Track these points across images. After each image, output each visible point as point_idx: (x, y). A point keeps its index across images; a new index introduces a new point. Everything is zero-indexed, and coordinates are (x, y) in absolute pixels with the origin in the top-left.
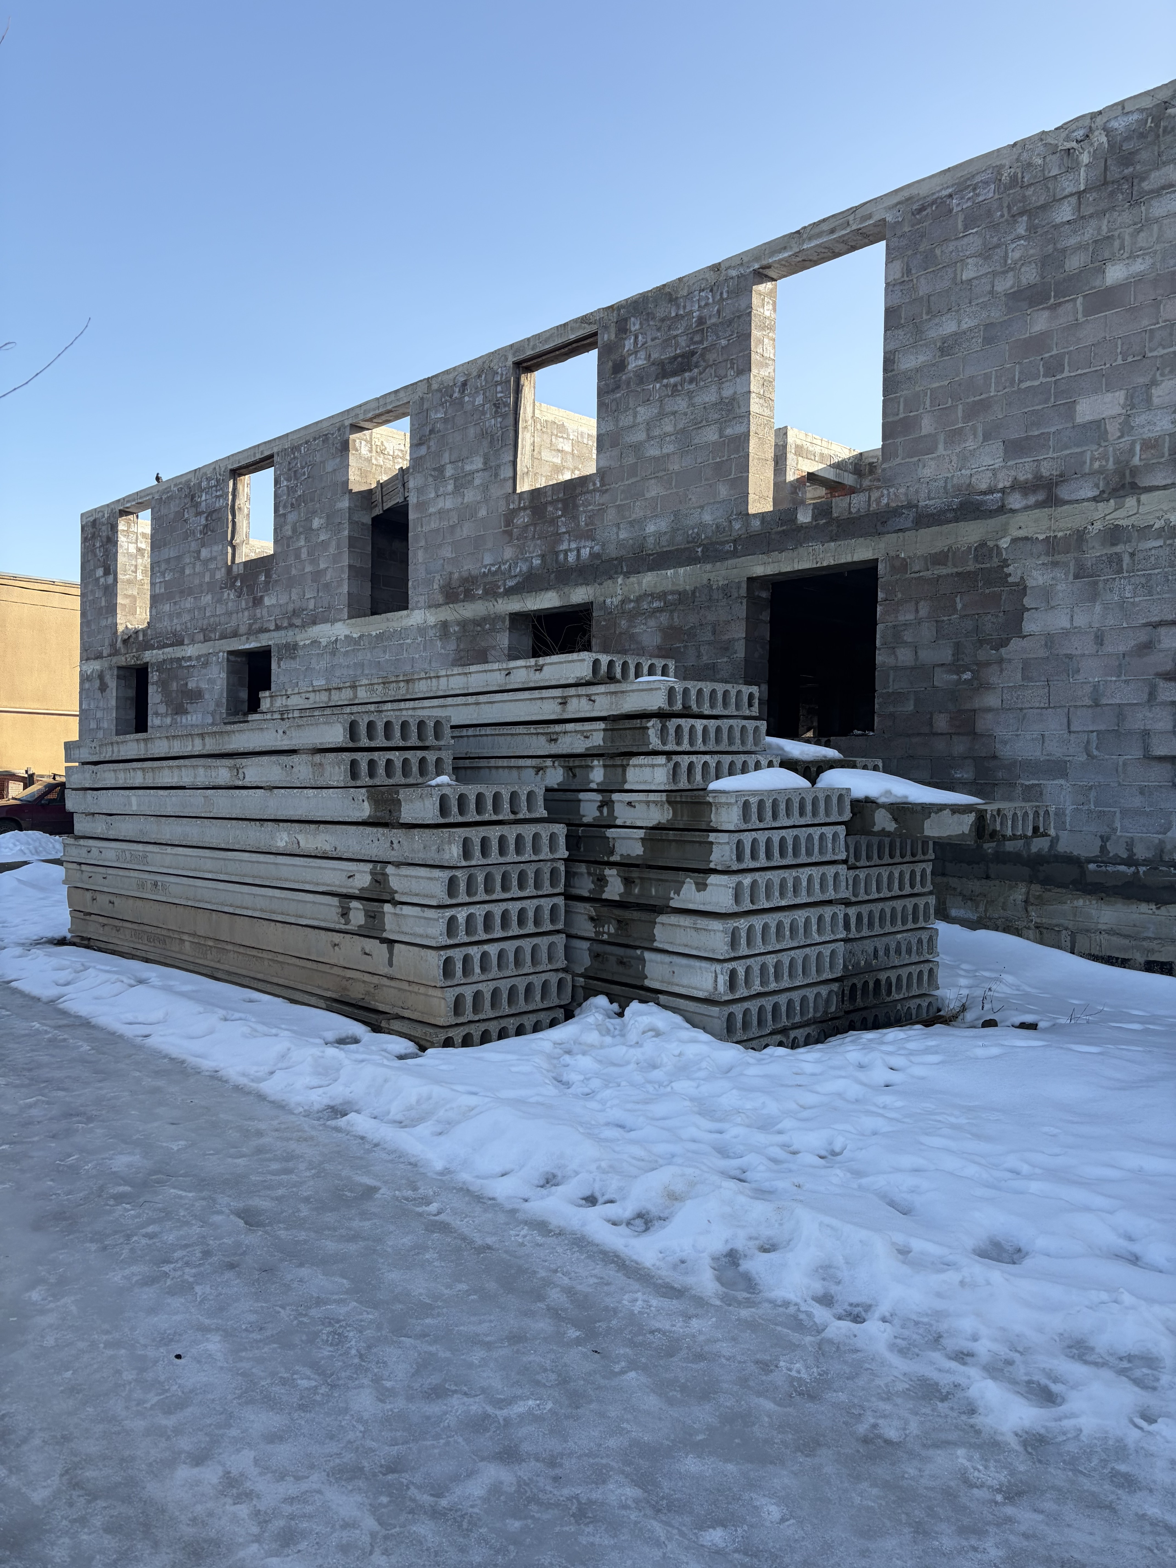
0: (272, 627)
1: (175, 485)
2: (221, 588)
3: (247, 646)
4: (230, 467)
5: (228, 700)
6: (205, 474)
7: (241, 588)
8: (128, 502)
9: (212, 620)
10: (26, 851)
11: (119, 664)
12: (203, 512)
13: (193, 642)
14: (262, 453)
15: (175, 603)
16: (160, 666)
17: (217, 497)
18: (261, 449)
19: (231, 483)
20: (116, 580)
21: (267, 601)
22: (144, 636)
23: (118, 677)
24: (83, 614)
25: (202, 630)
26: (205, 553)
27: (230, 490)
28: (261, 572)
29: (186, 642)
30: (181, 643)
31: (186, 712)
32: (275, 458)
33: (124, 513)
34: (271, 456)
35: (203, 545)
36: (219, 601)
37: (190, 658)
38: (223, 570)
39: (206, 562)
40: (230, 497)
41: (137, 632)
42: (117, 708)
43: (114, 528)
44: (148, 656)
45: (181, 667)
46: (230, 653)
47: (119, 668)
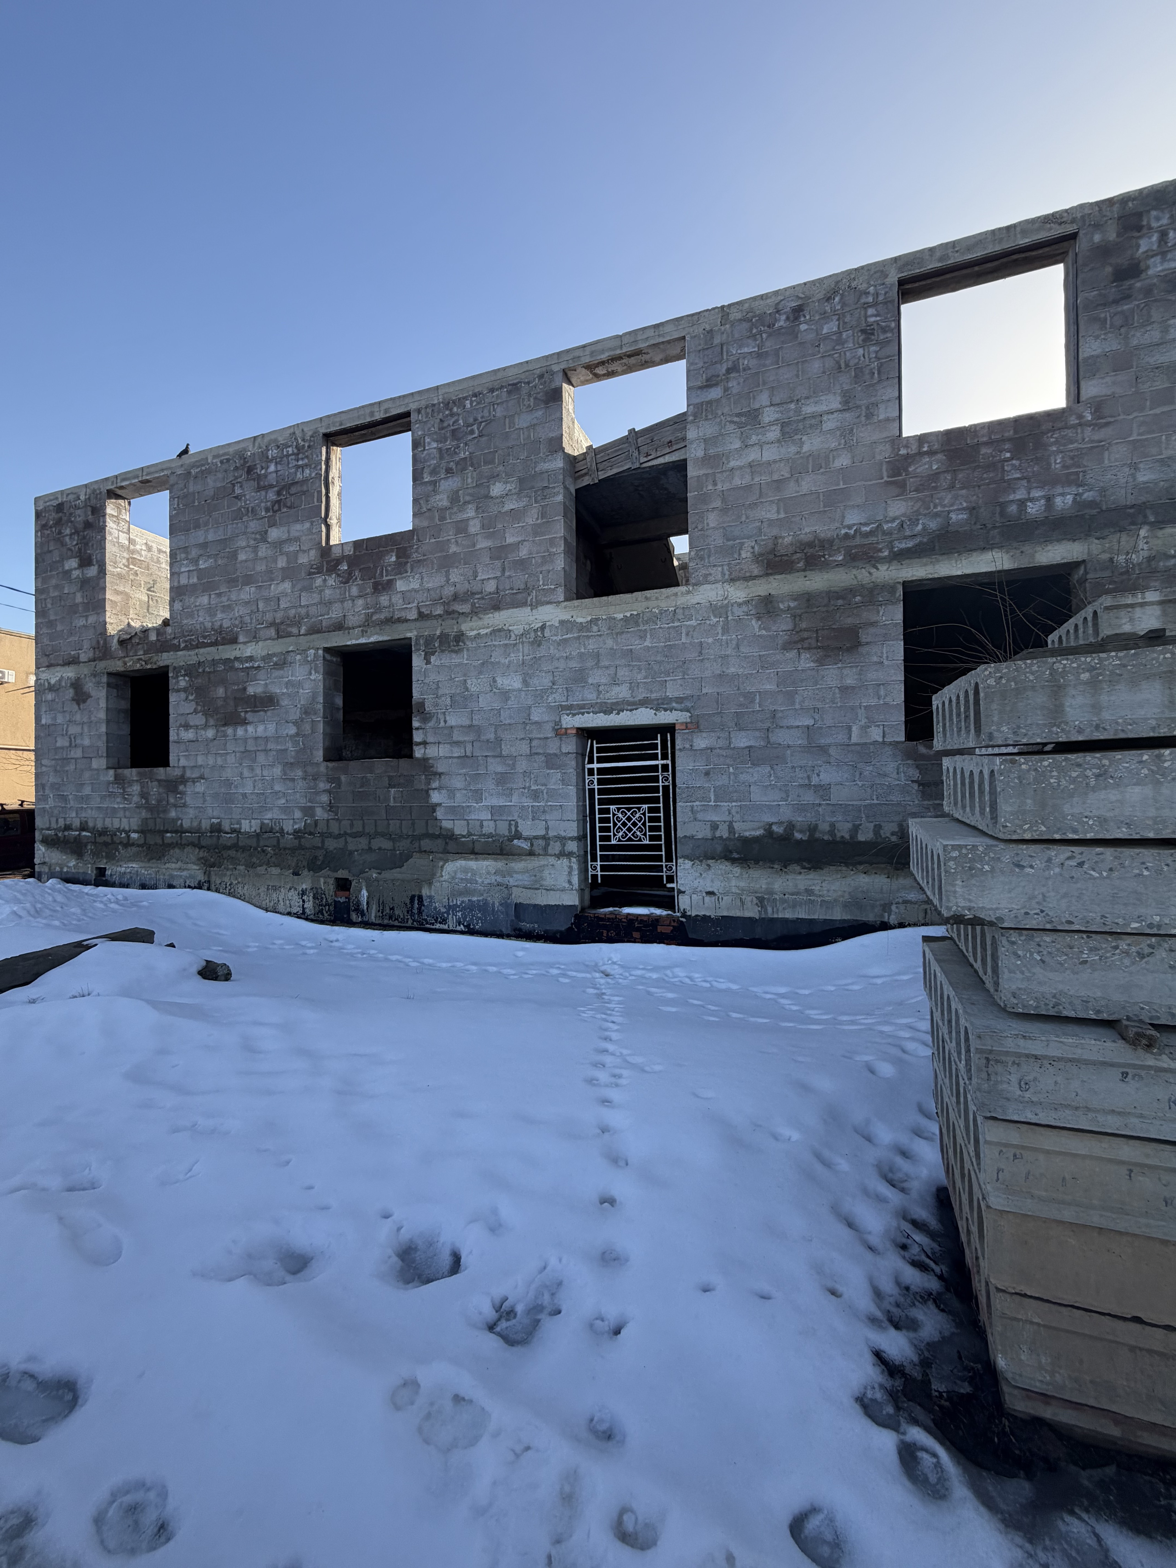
0: (413, 615)
1: (215, 457)
2: (310, 574)
3: (363, 641)
4: (323, 430)
5: (324, 707)
6: (276, 440)
7: (350, 573)
8: (124, 480)
9: (293, 611)
11: (110, 670)
12: (271, 486)
13: (255, 637)
14: (386, 411)
15: (219, 595)
16: (191, 671)
17: (298, 467)
18: (385, 406)
19: (324, 450)
20: (102, 571)
21: (401, 585)
22: (158, 634)
23: (109, 685)
24: (40, 613)
25: (273, 624)
26: (274, 534)
27: (324, 458)
28: (392, 551)
29: (241, 639)
30: (234, 641)
31: (244, 722)
32: (414, 417)
33: (113, 494)
34: (407, 414)
35: (272, 524)
36: (308, 589)
37: (251, 659)
38: (313, 553)
39: (278, 545)
40: (324, 467)
41: (145, 631)
42: (108, 722)
43: (98, 512)
44: (165, 659)
45: (232, 668)
46: (327, 650)
47: (110, 674)
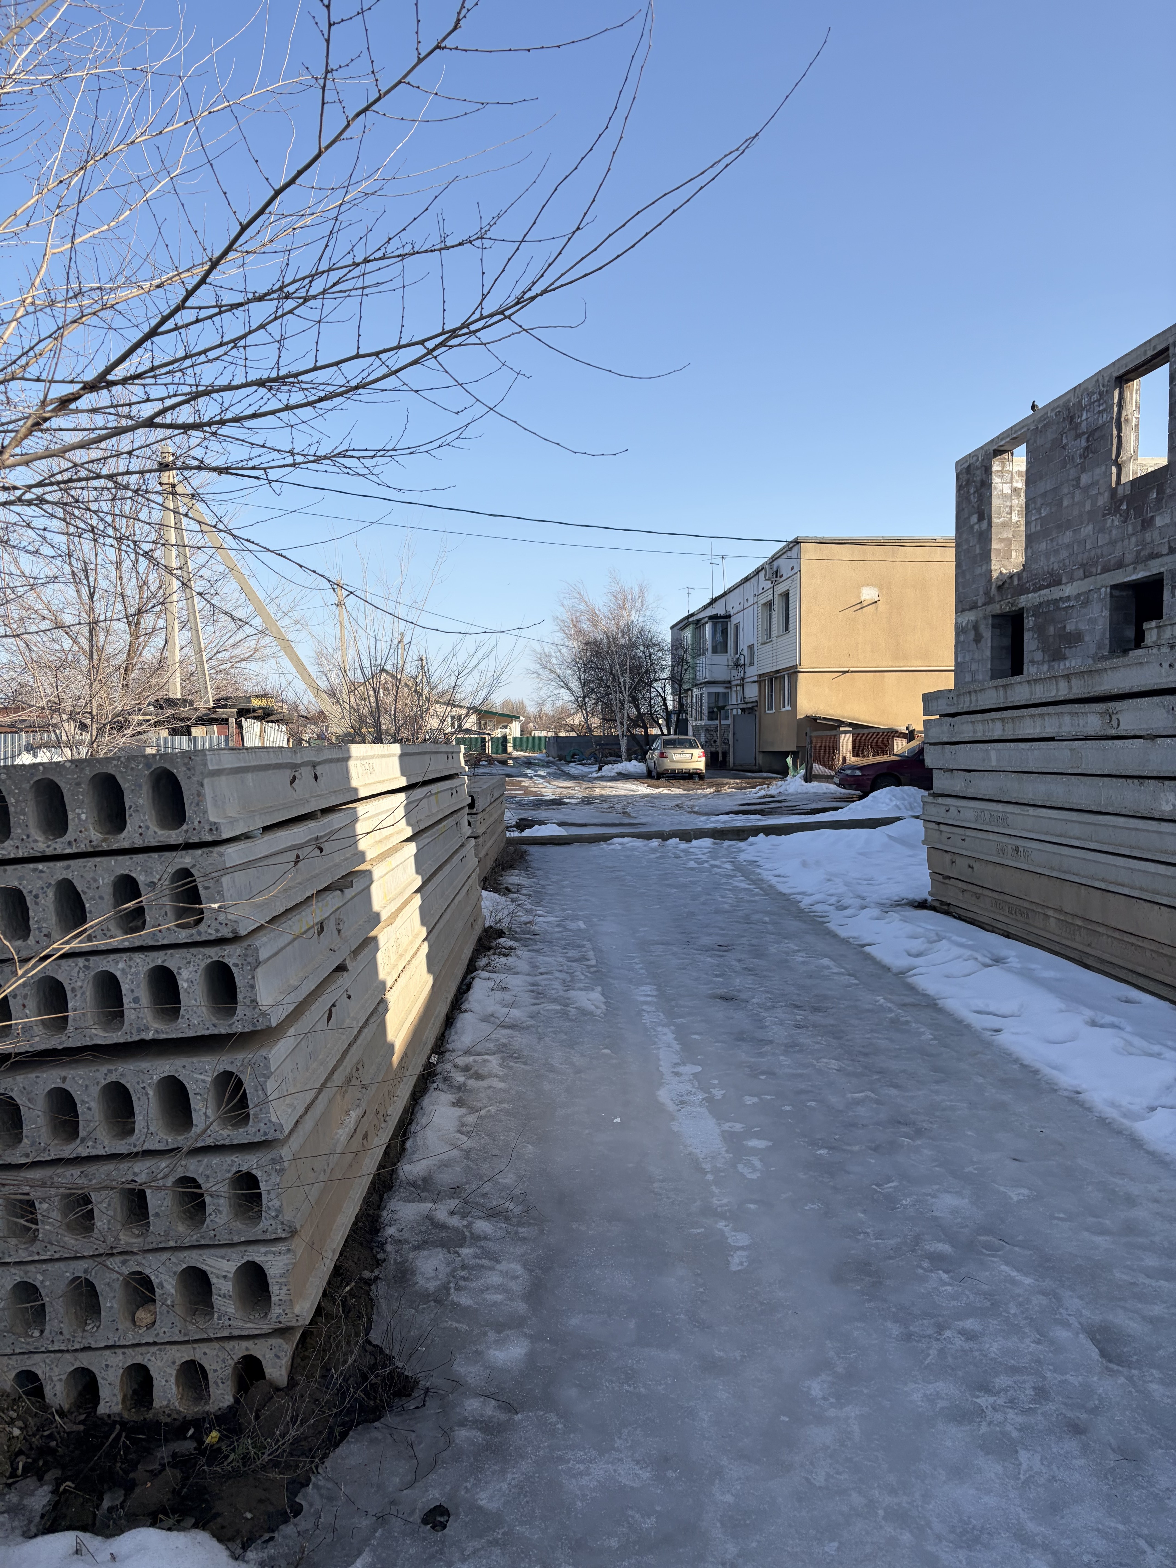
0: (1165, 550)
1: (1052, 410)
2: (1104, 515)
3: (1134, 577)
4: (1116, 374)
5: (1110, 641)
6: (1087, 389)
7: (1127, 511)
8: (1002, 440)
9: (1093, 553)
10: (902, 807)
11: (994, 613)
12: (1084, 433)
13: (1072, 580)
14: (1154, 348)
15: (1052, 540)
16: (1037, 610)
17: (1099, 412)
18: (1153, 344)
19: (1116, 394)
20: (990, 525)
21: (1159, 522)
22: (1019, 579)
23: (993, 626)
24: (958, 566)
25: (1082, 565)
26: (1085, 479)
27: (1116, 401)
28: (1151, 489)
29: (1064, 580)
30: (1059, 583)
31: (1064, 658)
32: (1171, 351)
33: (998, 452)
34: (1167, 349)
35: (1083, 470)
36: (1102, 530)
37: (1068, 598)
38: (1107, 495)
39: (1086, 489)
40: (1116, 409)
41: (1011, 576)
42: (992, 658)
43: (988, 470)
44: (1024, 601)
45: (1058, 608)
46: (1114, 587)
47: (993, 616)
